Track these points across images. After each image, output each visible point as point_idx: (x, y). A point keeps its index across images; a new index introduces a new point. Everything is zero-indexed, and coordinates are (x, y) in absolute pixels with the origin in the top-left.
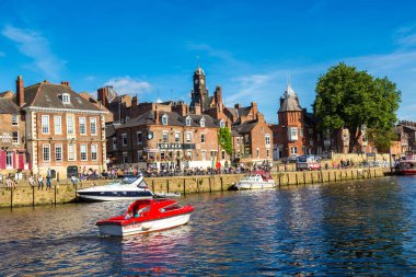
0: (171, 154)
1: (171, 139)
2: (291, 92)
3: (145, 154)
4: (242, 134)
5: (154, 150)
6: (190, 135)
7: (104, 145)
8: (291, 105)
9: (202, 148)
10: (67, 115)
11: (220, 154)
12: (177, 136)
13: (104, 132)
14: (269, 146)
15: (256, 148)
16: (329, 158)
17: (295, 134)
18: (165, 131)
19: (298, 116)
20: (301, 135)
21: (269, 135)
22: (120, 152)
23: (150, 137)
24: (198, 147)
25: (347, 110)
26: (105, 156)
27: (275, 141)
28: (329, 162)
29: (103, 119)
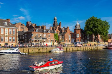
0: (39, 40)
1: (39, 36)
2: (78, 24)
3: (31, 40)
4: (62, 35)
5: (33, 39)
6: (45, 35)
7: (17, 37)
8: (78, 27)
9: (49, 39)
10: (5, 28)
11: (54, 41)
12: (41, 35)
13: (17, 34)
14: (70, 39)
15: (66, 39)
16: (87, 43)
17: (79, 36)
18: (37, 34)
19: (79, 31)
20: (80, 36)
21: (70, 36)
22: (25, 39)
23: (32, 35)
24: (47, 38)
25: (94, 29)
26: (17, 40)
27: (72, 38)
28: (87, 44)
29: (17, 30)
